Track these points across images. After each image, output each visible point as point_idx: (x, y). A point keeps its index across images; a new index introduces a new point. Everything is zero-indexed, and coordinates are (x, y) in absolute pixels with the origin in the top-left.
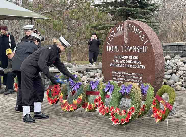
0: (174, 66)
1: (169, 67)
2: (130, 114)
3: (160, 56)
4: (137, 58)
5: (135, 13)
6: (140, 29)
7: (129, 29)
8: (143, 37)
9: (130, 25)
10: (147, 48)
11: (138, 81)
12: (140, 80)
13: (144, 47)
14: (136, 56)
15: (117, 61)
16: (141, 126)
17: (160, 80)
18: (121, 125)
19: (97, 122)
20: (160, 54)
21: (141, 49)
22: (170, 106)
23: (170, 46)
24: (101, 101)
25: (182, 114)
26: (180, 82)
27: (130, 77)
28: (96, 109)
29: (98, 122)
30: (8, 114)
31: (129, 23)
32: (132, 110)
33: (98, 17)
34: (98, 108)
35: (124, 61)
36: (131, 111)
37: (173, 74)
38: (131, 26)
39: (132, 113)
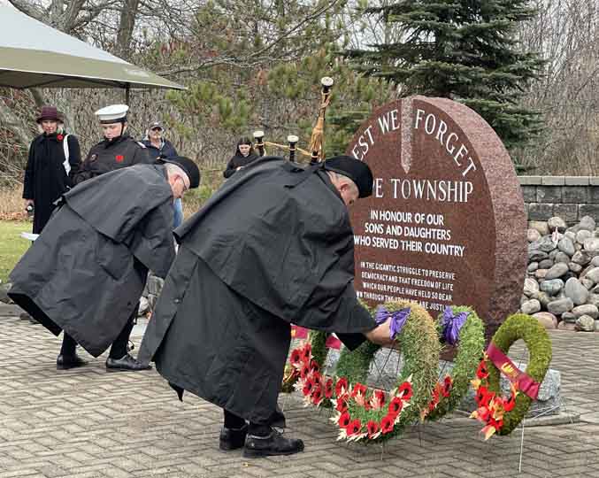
0: (576, 251)
1: (559, 255)
2: (397, 405)
3: (514, 216)
4: (440, 220)
5: (467, 80)
6: (452, 126)
7: (417, 124)
8: (460, 152)
9: (421, 113)
10: (472, 189)
11: (441, 297)
12: (447, 292)
13: (464, 184)
14: (436, 213)
15: (377, 228)
16: (437, 448)
17: (511, 297)
18: (367, 441)
19: (295, 428)
20: (513, 208)
21: (452, 193)
22: (532, 384)
23: (565, 186)
24: (312, 357)
25: (582, 411)
26: (592, 303)
27: (416, 282)
28: (294, 385)
29: (299, 429)
30: (16, 389)
31: (416, 104)
32: (403, 393)
33: (359, 92)
34: (299, 379)
35: (396, 230)
36: (400, 395)
37: (570, 276)
38: (424, 117)
39: (405, 405)
